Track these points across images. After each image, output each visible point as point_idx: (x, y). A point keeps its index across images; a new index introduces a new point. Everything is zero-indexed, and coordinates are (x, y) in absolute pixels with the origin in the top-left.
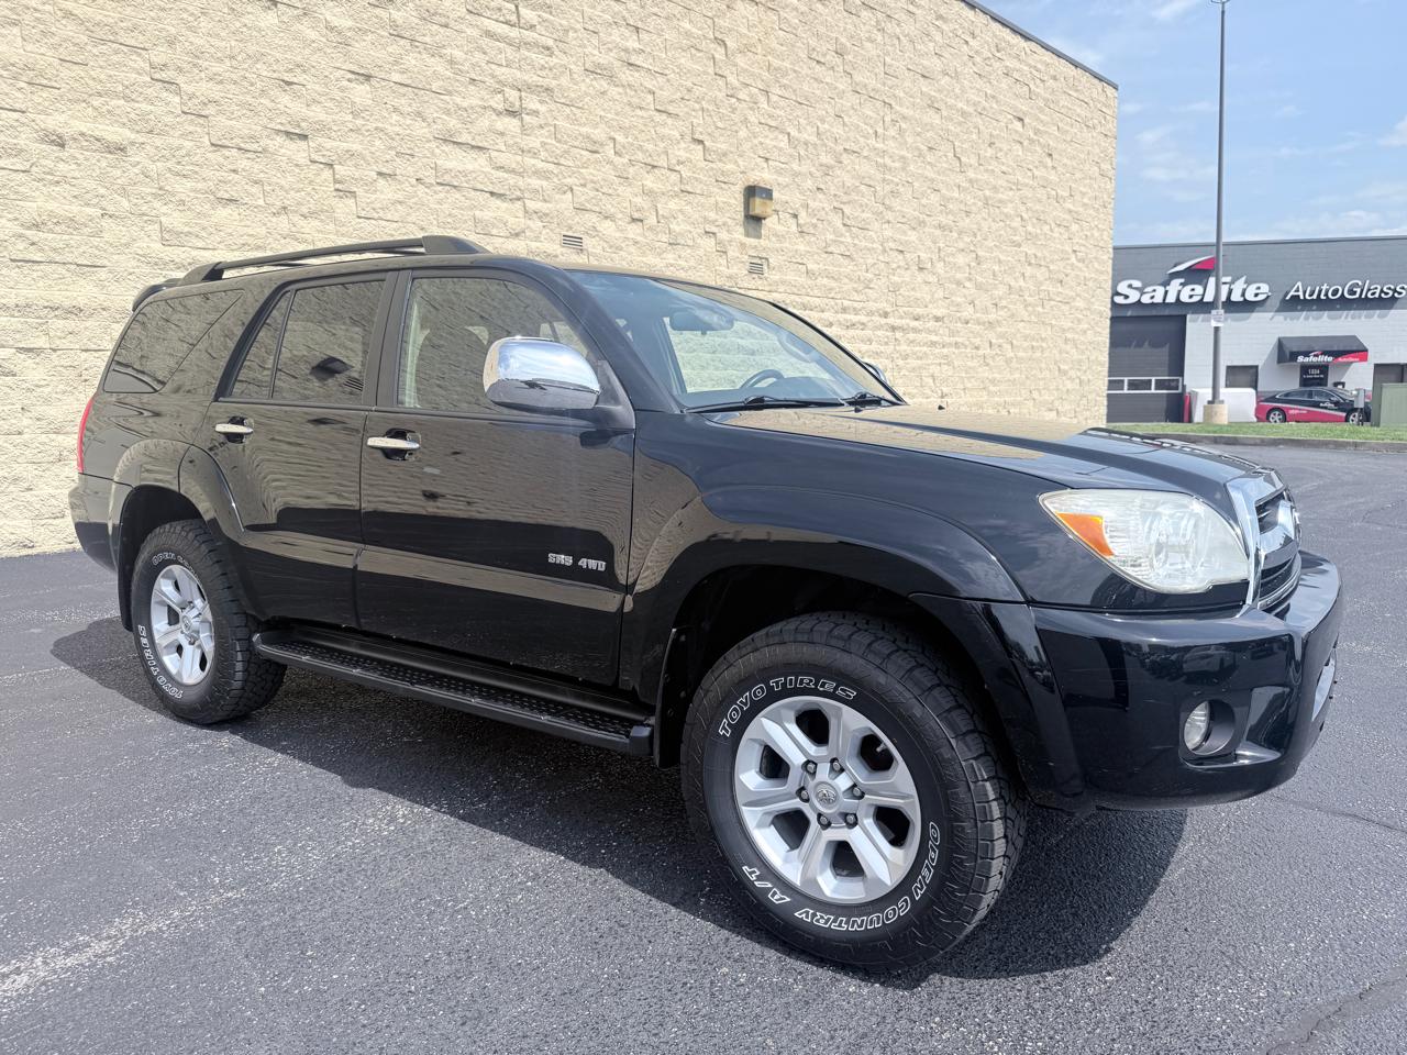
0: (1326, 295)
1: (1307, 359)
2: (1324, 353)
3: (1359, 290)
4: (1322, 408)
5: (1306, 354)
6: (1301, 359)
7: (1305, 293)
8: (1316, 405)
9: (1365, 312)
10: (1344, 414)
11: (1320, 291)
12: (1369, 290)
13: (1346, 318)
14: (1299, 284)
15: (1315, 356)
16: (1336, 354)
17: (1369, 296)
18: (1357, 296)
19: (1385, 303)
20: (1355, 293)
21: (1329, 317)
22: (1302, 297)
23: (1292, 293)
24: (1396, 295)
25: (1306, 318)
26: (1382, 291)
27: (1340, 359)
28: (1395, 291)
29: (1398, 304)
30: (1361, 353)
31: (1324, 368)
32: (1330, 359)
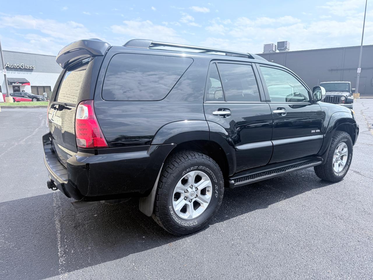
0: (16, 67)
1: (15, 84)
2: (19, 83)
3: (24, 66)
4: (25, 97)
5: (15, 83)
6: (13, 84)
7: (10, 66)
8: (23, 97)
9: (26, 72)
10: (31, 99)
11: (14, 66)
12: (26, 66)
13: (22, 73)
14: (8, 63)
15: (17, 83)
16: (22, 83)
17: (27, 68)
18: (24, 68)
19: (31, 70)
20: (23, 67)
21: (17, 73)
22: (9, 67)
23: (6, 65)
24: (33, 68)
25: (12, 73)
26: (29, 67)
27: (23, 84)
28: (32, 67)
29: (33, 71)
30: (28, 83)
31: (19, 87)
32: (21, 84)
